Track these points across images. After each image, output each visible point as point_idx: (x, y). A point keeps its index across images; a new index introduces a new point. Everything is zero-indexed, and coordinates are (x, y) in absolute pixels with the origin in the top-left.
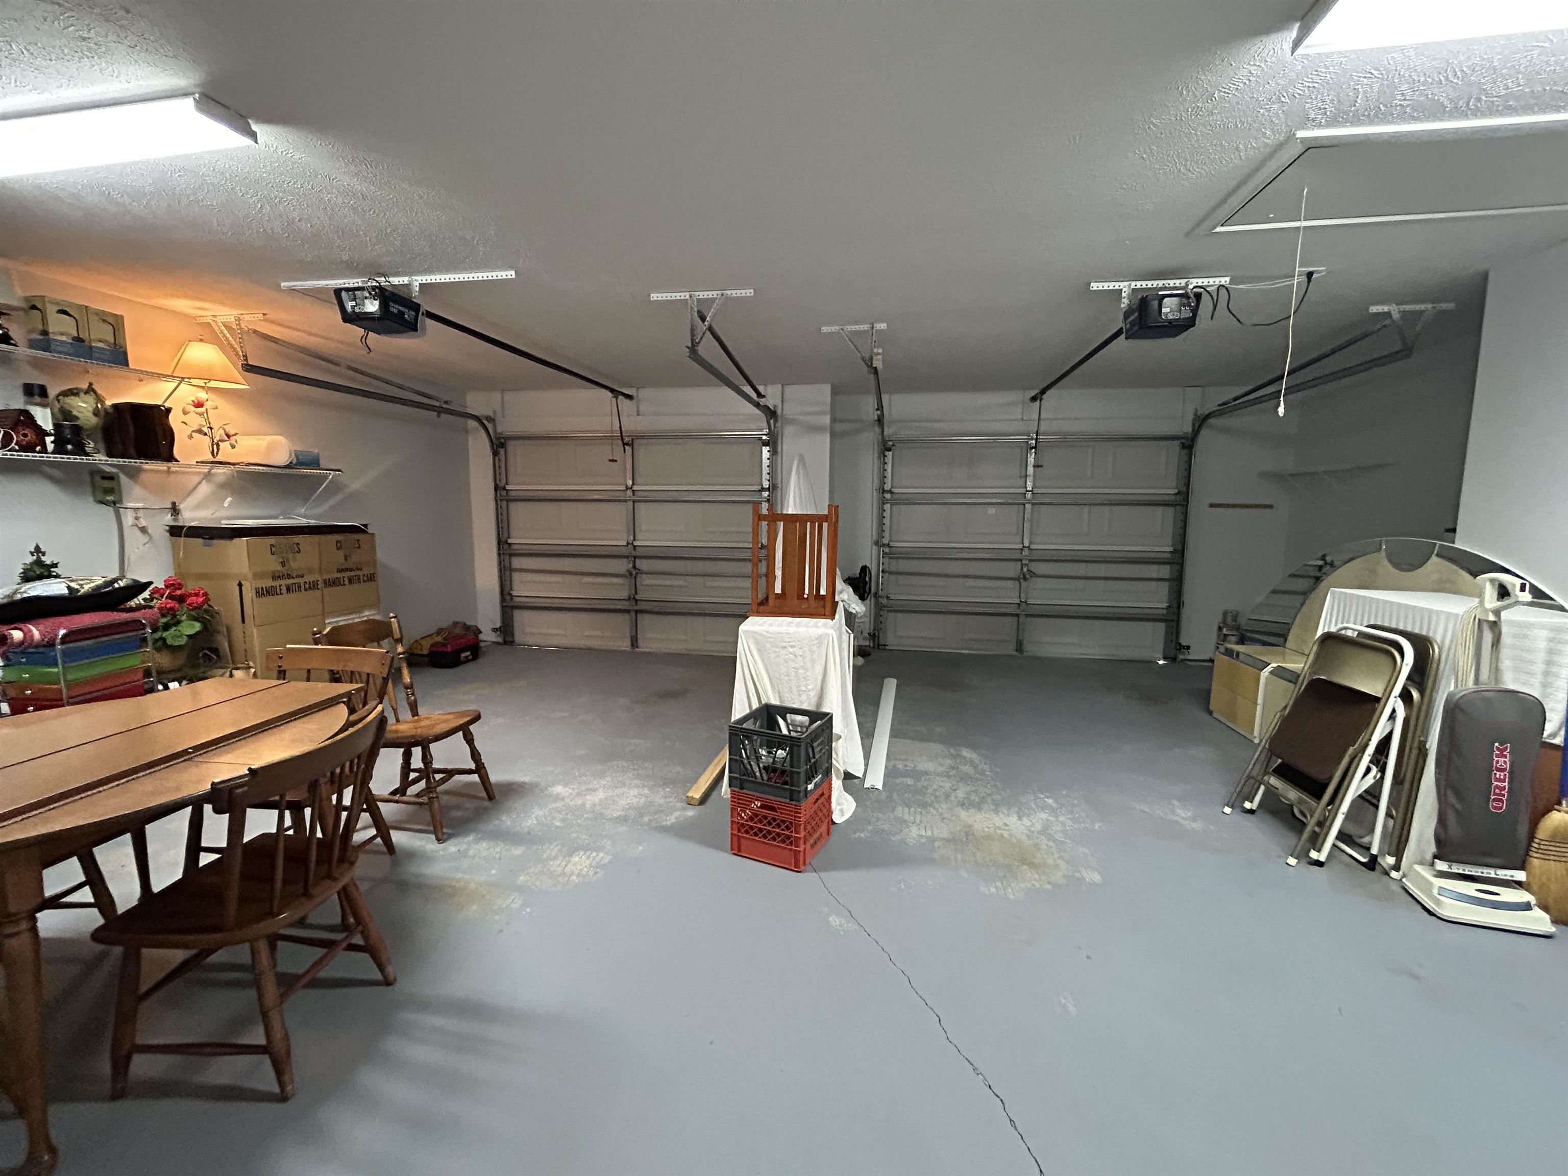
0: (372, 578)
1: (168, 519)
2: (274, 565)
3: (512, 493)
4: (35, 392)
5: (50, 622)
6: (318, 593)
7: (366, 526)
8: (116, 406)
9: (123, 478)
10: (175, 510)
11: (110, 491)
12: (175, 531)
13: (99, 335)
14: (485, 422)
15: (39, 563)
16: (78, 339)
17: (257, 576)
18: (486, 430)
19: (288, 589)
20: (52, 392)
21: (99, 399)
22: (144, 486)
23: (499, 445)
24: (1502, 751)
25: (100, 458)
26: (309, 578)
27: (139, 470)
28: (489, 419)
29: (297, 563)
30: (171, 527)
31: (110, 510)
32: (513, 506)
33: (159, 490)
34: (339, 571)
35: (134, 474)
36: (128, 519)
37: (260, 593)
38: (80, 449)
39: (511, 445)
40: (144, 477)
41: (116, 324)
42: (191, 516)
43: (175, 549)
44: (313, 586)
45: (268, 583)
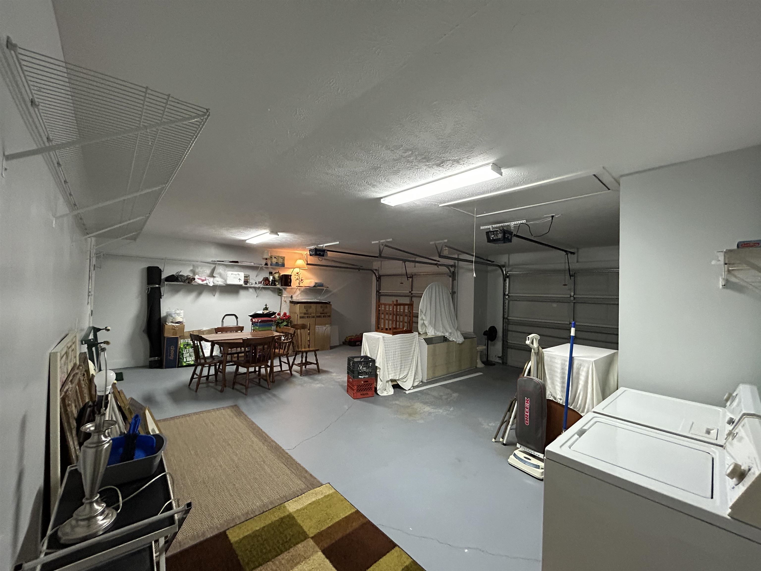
0: (329, 316)
1: (290, 299)
2: (304, 311)
3: (381, 293)
4: (271, 273)
5: (258, 318)
6: (314, 319)
7: (330, 302)
8: (282, 275)
9: (283, 290)
10: (292, 297)
11: (281, 293)
12: (292, 302)
13: (280, 261)
14: (375, 271)
15: (266, 307)
16: (277, 263)
17: (300, 313)
18: (375, 273)
19: (307, 317)
20: (273, 273)
21: (280, 274)
22: (287, 292)
23: (379, 279)
24: (528, 401)
25: (279, 286)
26: (313, 315)
27: (286, 288)
28: (376, 270)
29: (310, 311)
30: (290, 301)
31: (280, 297)
32: (381, 297)
33: (289, 293)
34: (321, 313)
35: (285, 289)
36: (283, 298)
37: (301, 317)
38: (275, 285)
39: (382, 278)
40: (287, 290)
41: (283, 258)
42: (295, 299)
43: (291, 307)
44: (313, 317)
45: (303, 315)
